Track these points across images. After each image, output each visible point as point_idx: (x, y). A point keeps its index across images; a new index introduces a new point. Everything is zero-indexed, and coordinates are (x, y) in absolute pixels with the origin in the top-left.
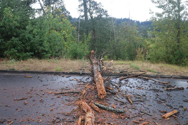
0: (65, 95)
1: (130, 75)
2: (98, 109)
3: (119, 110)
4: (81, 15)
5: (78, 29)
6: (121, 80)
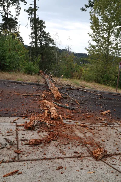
0: (30, 97)
1: (73, 88)
2: (57, 106)
3: (72, 107)
4: (33, 41)
5: (30, 51)
6: (68, 91)
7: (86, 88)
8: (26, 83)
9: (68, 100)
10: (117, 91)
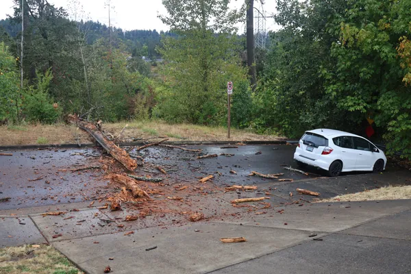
0: (86, 172)
1: (147, 143)
2: (135, 180)
3: (156, 178)
6: (139, 150)
7: (171, 140)
9: (146, 168)
10: (229, 137)
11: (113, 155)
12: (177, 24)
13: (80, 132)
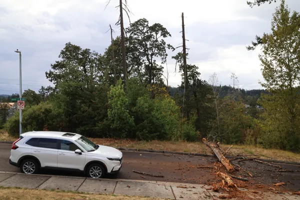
1: (246, 158)
3: (245, 179)
6: (240, 161)
7: (262, 158)
8: (193, 154)
9: (240, 172)
11: (222, 162)
12: (272, 87)
13: (207, 148)
